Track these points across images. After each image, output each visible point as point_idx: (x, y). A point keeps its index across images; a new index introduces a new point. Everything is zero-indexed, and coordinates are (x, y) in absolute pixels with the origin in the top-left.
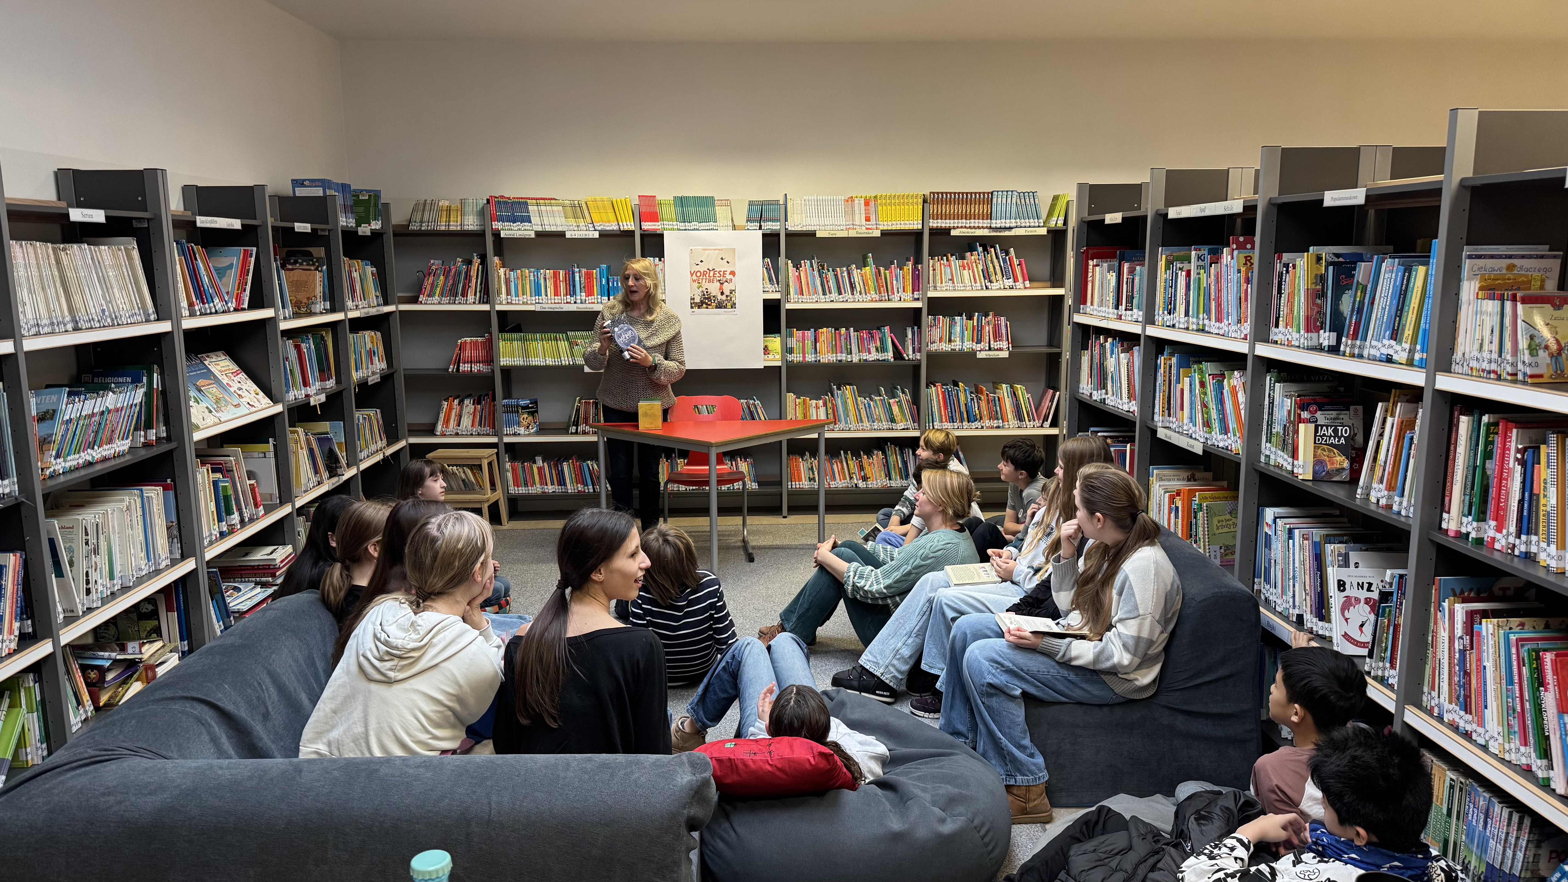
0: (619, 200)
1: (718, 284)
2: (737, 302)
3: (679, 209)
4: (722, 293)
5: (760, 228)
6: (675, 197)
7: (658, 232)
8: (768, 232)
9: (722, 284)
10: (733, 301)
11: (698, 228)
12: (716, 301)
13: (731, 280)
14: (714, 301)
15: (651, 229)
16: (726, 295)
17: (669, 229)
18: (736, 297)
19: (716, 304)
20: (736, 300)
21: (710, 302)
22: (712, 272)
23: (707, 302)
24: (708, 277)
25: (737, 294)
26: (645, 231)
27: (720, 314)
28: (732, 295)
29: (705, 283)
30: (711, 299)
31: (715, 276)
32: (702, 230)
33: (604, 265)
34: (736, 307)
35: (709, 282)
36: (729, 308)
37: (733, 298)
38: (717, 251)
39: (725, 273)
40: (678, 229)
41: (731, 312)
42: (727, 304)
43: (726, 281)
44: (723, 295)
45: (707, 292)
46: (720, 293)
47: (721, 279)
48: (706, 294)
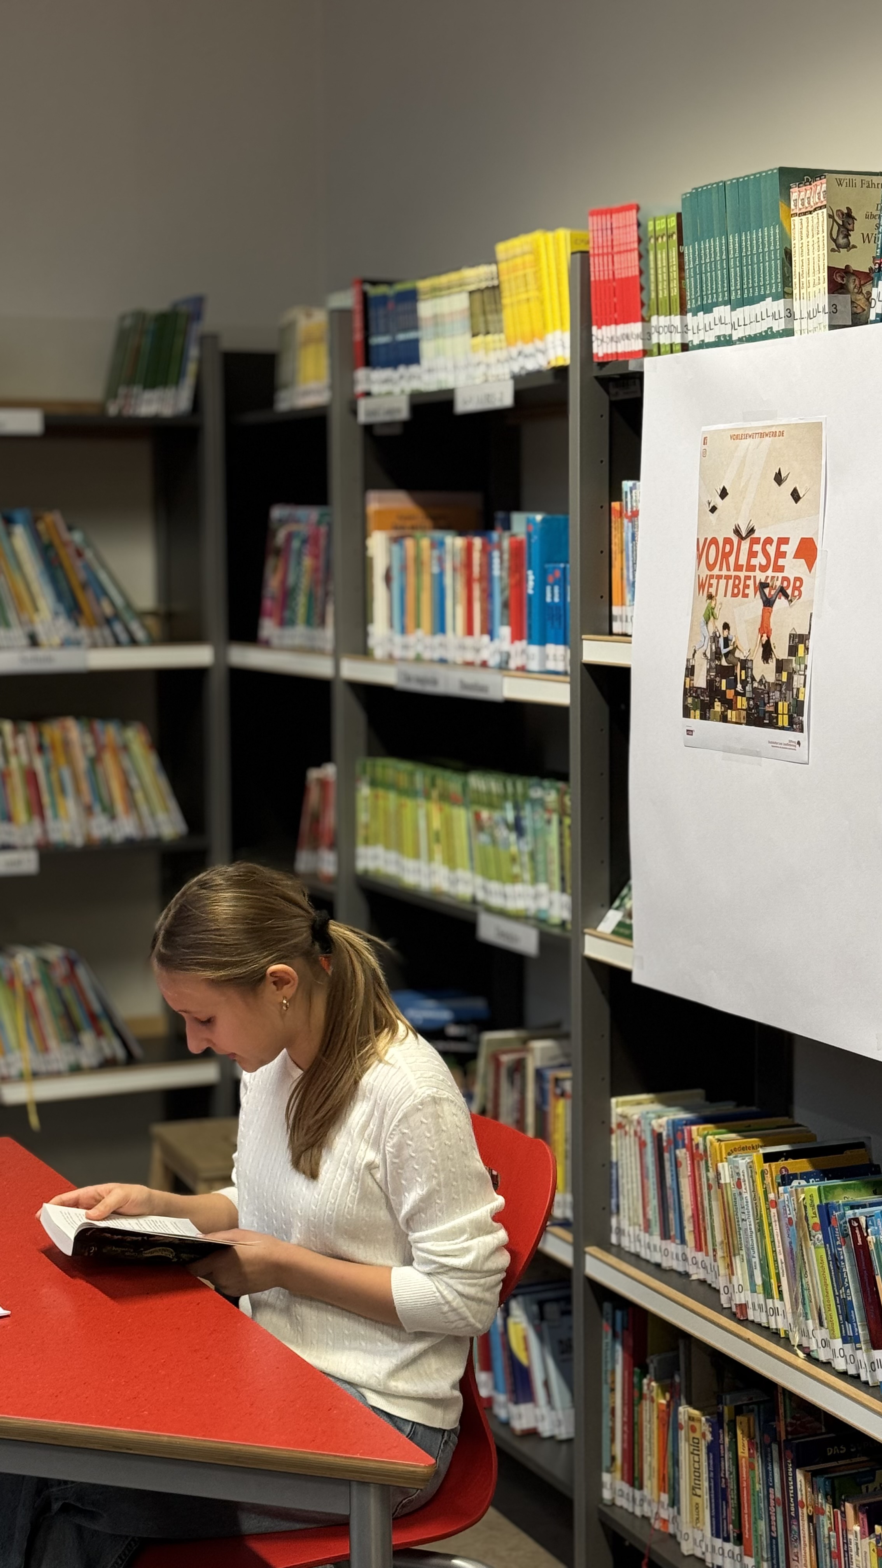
1: (759, 603)
2: (807, 698)
4: (767, 651)
7: (631, 365)
9: (768, 603)
10: (795, 691)
11: (730, 336)
12: (748, 688)
13: (798, 584)
14: (744, 683)
15: (617, 354)
16: (777, 660)
17: (662, 350)
18: (808, 673)
19: (748, 704)
20: (804, 686)
21: (733, 691)
22: (745, 545)
23: (725, 691)
24: (734, 570)
25: (809, 660)
26: (602, 365)
27: (758, 754)
28: (794, 658)
29: (725, 596)
30: (736, 677)
31: (754, 561)
32: (741, 340)
33: (539, 517)
34: (801, 723)
35: (736, 591)
36: (783, 728)
37: (795, 677)
38: (767, 439)
39: (783, 548)
40: (685, 347)
41: (789, 745)
42: (776, 704)
43: (783, 591)
44: (767, 662)
45: (727, 641)
46: (761, 649)
47: (769, 581)
48: (724, 651)
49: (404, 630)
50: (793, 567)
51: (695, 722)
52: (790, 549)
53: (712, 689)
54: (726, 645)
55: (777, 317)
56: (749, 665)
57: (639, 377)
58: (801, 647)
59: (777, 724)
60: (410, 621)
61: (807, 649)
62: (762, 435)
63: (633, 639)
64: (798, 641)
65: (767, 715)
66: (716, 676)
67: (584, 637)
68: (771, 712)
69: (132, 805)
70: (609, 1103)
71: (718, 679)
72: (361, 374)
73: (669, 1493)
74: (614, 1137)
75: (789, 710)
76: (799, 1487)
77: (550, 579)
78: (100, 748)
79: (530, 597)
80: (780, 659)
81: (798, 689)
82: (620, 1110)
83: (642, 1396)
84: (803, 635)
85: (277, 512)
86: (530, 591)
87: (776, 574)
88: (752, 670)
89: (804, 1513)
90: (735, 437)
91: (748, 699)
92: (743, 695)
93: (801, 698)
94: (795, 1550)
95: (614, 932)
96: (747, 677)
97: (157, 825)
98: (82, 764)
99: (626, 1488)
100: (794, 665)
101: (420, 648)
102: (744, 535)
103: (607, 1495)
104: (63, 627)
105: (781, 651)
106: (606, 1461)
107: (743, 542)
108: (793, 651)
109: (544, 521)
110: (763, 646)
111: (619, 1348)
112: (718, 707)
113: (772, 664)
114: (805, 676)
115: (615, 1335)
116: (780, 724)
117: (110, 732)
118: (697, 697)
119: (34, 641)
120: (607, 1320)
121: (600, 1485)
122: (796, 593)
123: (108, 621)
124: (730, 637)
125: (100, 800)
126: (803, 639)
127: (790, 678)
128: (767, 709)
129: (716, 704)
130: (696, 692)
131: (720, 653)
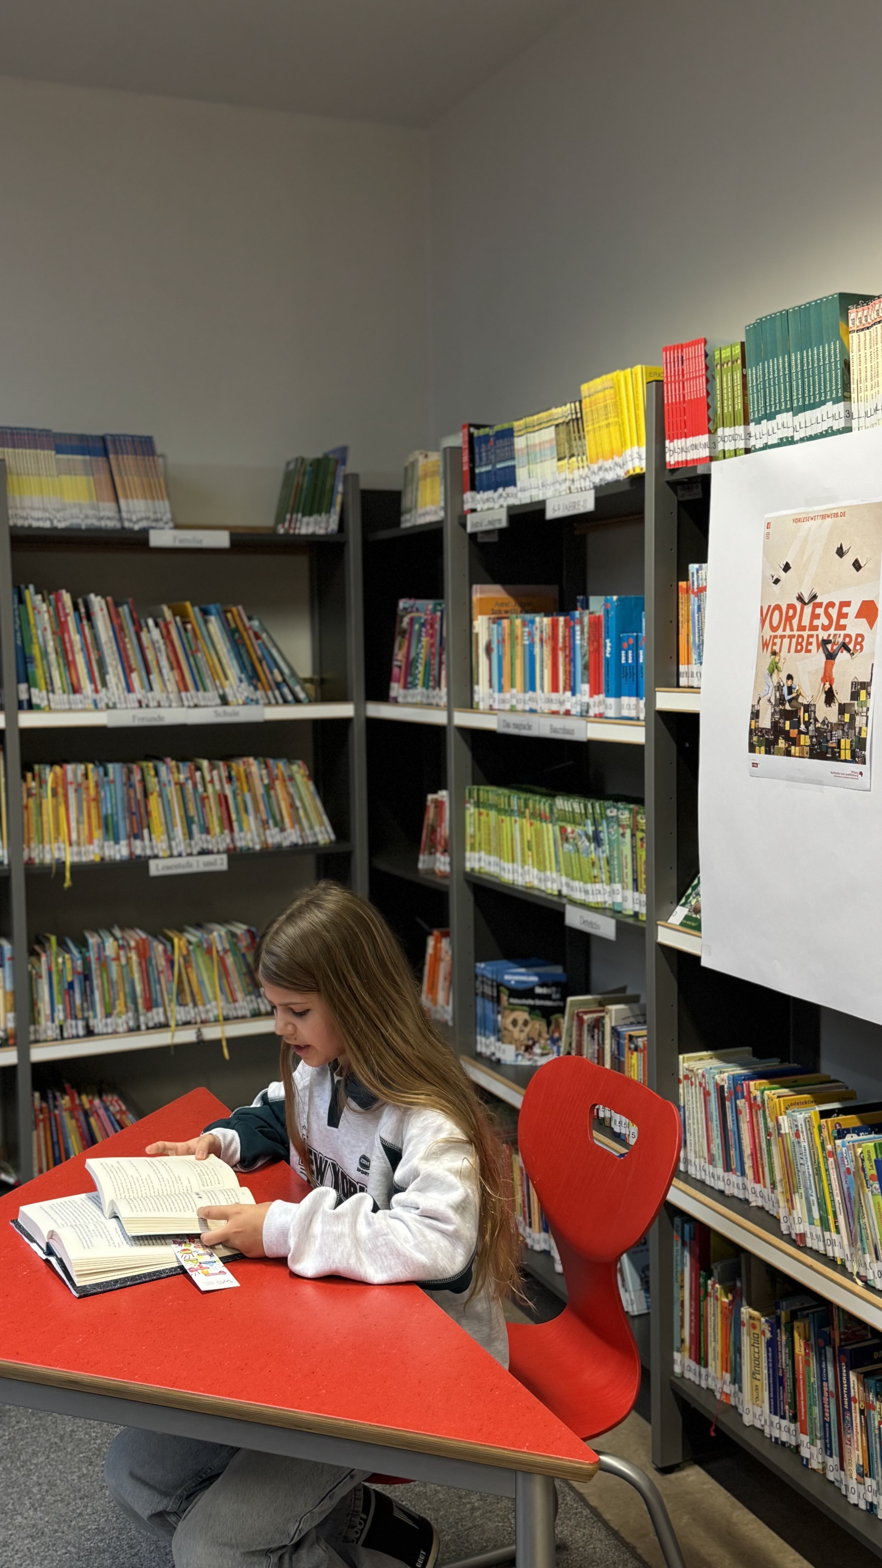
1: (821, 657)
2: (869, 735)
3: (753, 371)
4: (830, 697)
6: (747, 330)
9: (831, 656)
10: (857, 730)
11: (792, 437)
12: (811, 728)
13: (859, 639)
14: (807, 724)
15: (687, 461)
16: (840, 704)
17: (727, 455)
18: (870, 714)
19: (811, 741)
20: (867, 725)
21: (796, 730)
22: (808, 609)
23: (789, 731)
24: (798, 630)
25: (871, 703)
26: (673, 471)
27: (820, 783)
28: (856, 702)
29: (789, 652)
30: (799, 719)
31: (816, 622)
32: (802, 440)
33: (615, 598)
34: (864, 757)
35: (799, 647)
36: (846, 761)
37: (858, 718)
38: (829, 521)
39: (845, 610)
40: (747, 451)
41: (852, 775)
42: (839, 742)
43: (845, 646)
44: (830, 706)
45: (790, 689)
46: (824, 696)
47: (831, 638)
48: (787, 698)
49: (501, 689)
50: (855, 626)
51: (760, 756)
52: (852, 611)
53: (777, 729)
54: (790, 692)
55: (837, 417)
56: (812, 708)
57: (706, 480)
58: (863, 693)
59: (840, 756)
60: (506, 681)
61: (869, 694)
62: (824, 517)
63: (701, 690)
64: (860, 688)
65: (830, 750)
66: (780, 719)
67: (657, 689)
68: (833, 748)
69: (296, 820)
70: (678, 1058)
71: (782, 721)
72: (468, 495)
73: (731, 1373)
74: (681, 1086)
75: (851, 746)
76: (852, 1385)
77: (625, 645)
78: (273, 778)
79: (607, 660)
80: (843, 702)
81: (860, 728)
82: (686, 1065)
83: (707, 1294)
84: (864, 683)
85: (402, 604)
86: (608, 655)
87: (838, 632)
88: (815, 713)
89: (856, 1407)
90: (797, 521)
91: (811, 737)
92: (806, 733)
93: (863, 735)
94: (848, 1436)
95: (682, 924)
96: (810, 718)
97: (315, 835)
98: (260, 790)
99: (693, 1365)
100: (856, 708)
101: (514, 702)
102: (807, 601)
103: (677, 1369)
104: (245, 690)
105: (843, 696)
106: (677, 1343)
107: (806, 607)
108: (855, 696)
109: (618, 600)
110: (826, 692)
111: (687, 1255)
112: (782, 744)
113: (835, 707)
114: (867, 717)
115: (684, 1244)
116: (843, 758)
117: (280, 766)
118: (763, 736)
119: (224, 701)
120: (677, 1232)
121: (672, 1362)
122: (858, 647)
123: (278, 686)
124: (793, 686)
125: (274, 817)
126: (865, 686)
127: (853, 719)
128: (830, 745)
129: (780, 741)
130: (761, 732)
131: (784, 700)
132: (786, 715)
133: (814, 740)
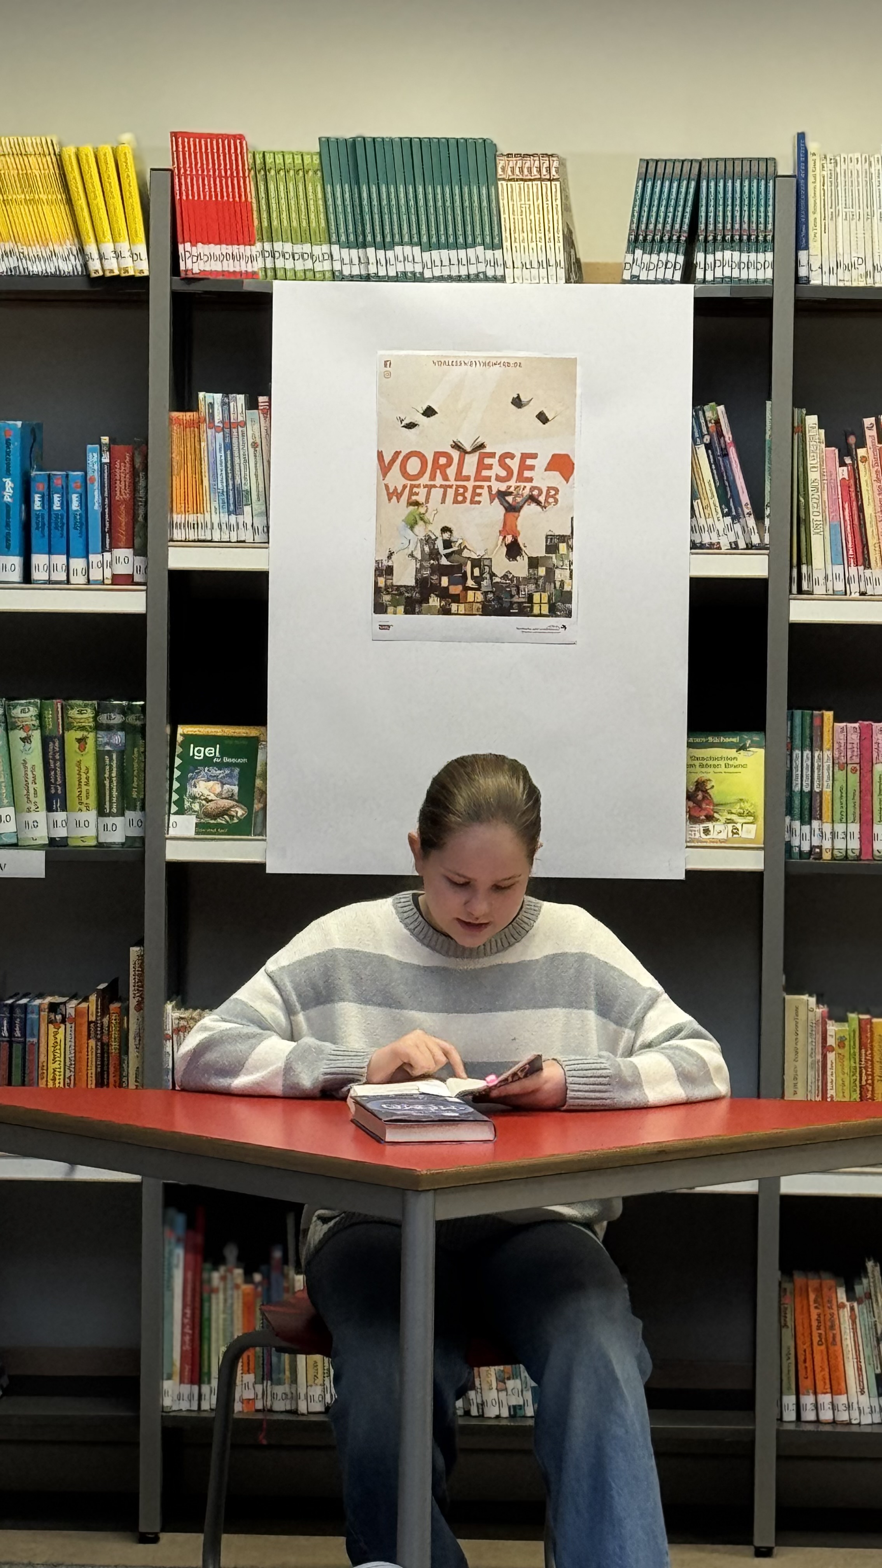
0: (88, 151)
1: (497, 511)
2: (576, 587)
3: (342, 192)
4: (514, 550)
5: (688, 276)
6: (326, 143)
7: (249, 286)
8: (723, 292)
9: (512, 509)
10: (558, 584)
11: (422, 274)
12: (484, 583)
14: (478, 580)
15: (223, 272)
16: (530, 559)
17: (300, 276)
18: (574, 567)
19: (485, 597)
20: (571, 578)
21: (460, 587)
22: (472, 458)
23: (447, 588)
24: (456, 480)
25: (575, 556)
26: (193, 280)
27: (500, 640)
28: (554, 556)
29: (443, 501)
30: (465, 573)
31: (485, 473)
32: (437, 279)
33: (19, 423)
34: (569, 610)
35: (460, 498)
36: (541, 615)
37: (557, 571)
38: (495, 368)
39: (529, 462)
41: (550, 629)
42: (530, 597)
43: (532, 499)
44: (515, 559)
45: (447, 544)
46: (504, 550)
47: (512, 490)
48: (443, 552)
50: (545, 479)
51: (397, 618)
52: (541, 463)
53: (425, 587)
54: (448, 546)
56: (486, 562)
58: (563, 547)
59: (531, 611)
61: (570, 548)
62: (487, 364)
64: (558, 541)
65: (516, 605)
66: (431, 574)
68: (520, 604)
71: (435, 577)
75: (549, 599)
80: (534, 555)
81: (562, 582)
83: (212, 1291)
84: (563, 536)
87: (522, 484)
88: (490, 567)
90: (440, 363)
91: (485, 593)
92: (478, 589)
93: (567, 588)
95: (197, 833)
96: (482, 573)
99: (188, 1388)
100: (554, 561)
102: (469, 449)
105: (534, 550)
107: (467, 456)
108: (552, 548)
110: (507, 546)
111: (180, 1251)
112: (434, 601)
113: (522, 561)
114: (571, 570)
116: (536, 612)
118: (400, 594)
124: (453, 539)
126: (563, 539)
127: (550, 572)
128: (516, 599)
129: (431, 600)
130: (397, 590)
131: (438, 553)
132: (442, 571)
133: (490, 596)
